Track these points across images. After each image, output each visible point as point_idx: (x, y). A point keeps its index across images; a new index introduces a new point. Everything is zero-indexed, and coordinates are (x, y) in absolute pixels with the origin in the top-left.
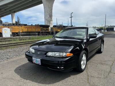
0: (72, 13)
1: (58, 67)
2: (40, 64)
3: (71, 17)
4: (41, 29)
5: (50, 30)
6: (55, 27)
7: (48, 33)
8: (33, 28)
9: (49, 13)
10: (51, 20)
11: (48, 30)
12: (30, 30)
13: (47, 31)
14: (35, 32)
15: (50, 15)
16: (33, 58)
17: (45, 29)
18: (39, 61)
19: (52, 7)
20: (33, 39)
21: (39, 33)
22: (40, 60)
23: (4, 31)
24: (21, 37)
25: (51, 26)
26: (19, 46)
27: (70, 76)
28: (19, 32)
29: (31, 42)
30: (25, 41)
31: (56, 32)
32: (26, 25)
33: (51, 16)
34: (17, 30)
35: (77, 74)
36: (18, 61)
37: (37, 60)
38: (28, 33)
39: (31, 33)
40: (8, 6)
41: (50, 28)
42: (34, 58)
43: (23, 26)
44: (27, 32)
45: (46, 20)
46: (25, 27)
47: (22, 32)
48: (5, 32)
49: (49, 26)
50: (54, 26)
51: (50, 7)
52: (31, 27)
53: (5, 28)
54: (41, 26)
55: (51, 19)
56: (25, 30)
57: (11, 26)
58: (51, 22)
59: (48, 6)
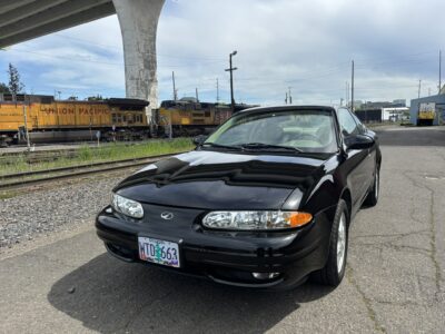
0: (235, 53)
1: (256, 275)
2: (178, 266)
3: (231, 70)
4: (114, 115)
5: (149, 120)
6: (171, 109)
7: (142, 133)
8: (80, 111)
9: (142, 50)
10: (152, 80)
11: (142, 118)
12: (67, 120)
13: (138, 124)
14: (87, 129)
15: (145, 60)
16: (142, 240)
17: (129, 114)
18: (172, 252)
19: (155, 27)
20: (86, 156)
21: (106, 134)
22: (176, 246)
24: (33, 149)
25: (155, 104)
26: (32, 188)
27: (298, 307)
28: (23, 129)
29: (81, 171)
30: (52, 166)
31: (173, 126)
32: (47, 100)
33: (150, 64)
34: (12, 118)
35: (323, 295)
36: (52, 256)
37: (161, 246)
38: (59, 134)
39: (71, 134)
41: (148, 112)
42: (148, 240)
43: (38, 105)
44: (56, 130)
45: (132, 79)
46: (47, 106)
47: (31, 128)
49: (148, 104)
50: (167, 105)
51: (145, 28)
52: (72, 107)
54: (113, 103)
55: (153, 74)
56: (48, 120)
58: (152, 89)
59: (140, 26)
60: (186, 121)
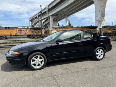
6: (105, 28)
15: (101, 15)
17: (92, 30)
19: (106, 5)
31: (105, 33)
40: (63, 12)
49: (97, 27)
51: (102, 6)
52: (77, 29)
54: (88, 27)
55: (103, 18)
57: (59, 29)
59: (100, 5)
60: (110, 32)
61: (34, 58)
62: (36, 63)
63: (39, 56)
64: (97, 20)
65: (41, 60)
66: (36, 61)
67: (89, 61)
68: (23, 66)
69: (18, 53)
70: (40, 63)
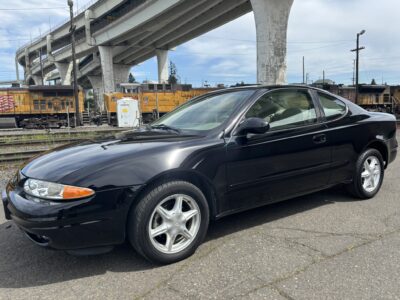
0: (363, 32)
3: (357, 50)
9: (274, 40)
10: (280, 66)
15: (276, 48)
19: (287, 17)
23: (123, 107)
28: (155, 111)
33: (280, 51)
40: (148, 32)
48: (125, 111)
51: (277, 19)
53: (125, 99)
55: (282, 60)
57: (143, 92)
58: (280, 74)
59: (272, 18)
61: (159, 208)
62: (169, 231)
63: (180, 199)
64: (263, 66)
65: (187, 216)
66: (170, 221)
67: (337, 203)
68: (108, 250)
69: (84, 191)
70: (184, 228)
